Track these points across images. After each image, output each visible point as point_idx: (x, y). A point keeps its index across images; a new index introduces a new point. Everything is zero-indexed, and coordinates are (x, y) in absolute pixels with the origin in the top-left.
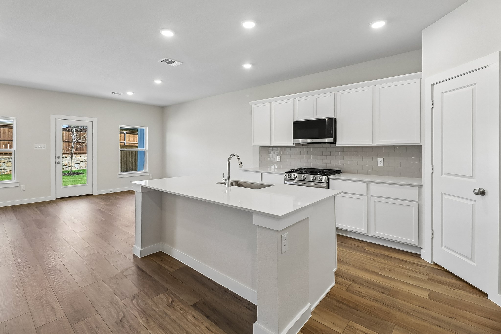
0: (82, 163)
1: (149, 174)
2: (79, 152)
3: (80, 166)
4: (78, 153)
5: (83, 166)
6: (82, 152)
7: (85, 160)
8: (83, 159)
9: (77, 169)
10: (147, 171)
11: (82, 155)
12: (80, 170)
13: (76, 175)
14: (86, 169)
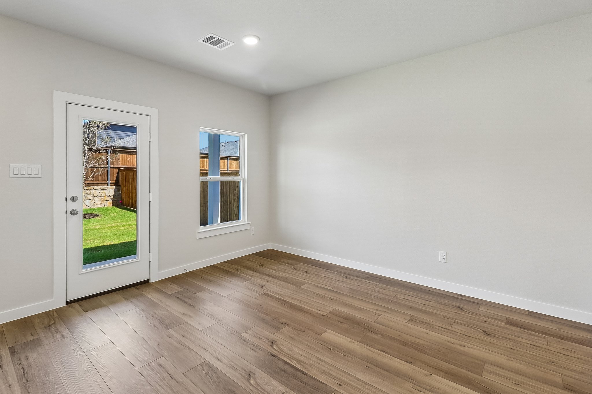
0: (95, 198)
1: (248, 227)
2: (91, 182)
3: (93, 203)
4: (90, 184)
5: (97, 202)
6: (95, 182)
7: (101, 193)
8: (97, 193)
9: (89, 208)
10: (245, 222)
11: (95, 187)
12: (94, 209)
13: (89, 218)
14: (101, 207)
